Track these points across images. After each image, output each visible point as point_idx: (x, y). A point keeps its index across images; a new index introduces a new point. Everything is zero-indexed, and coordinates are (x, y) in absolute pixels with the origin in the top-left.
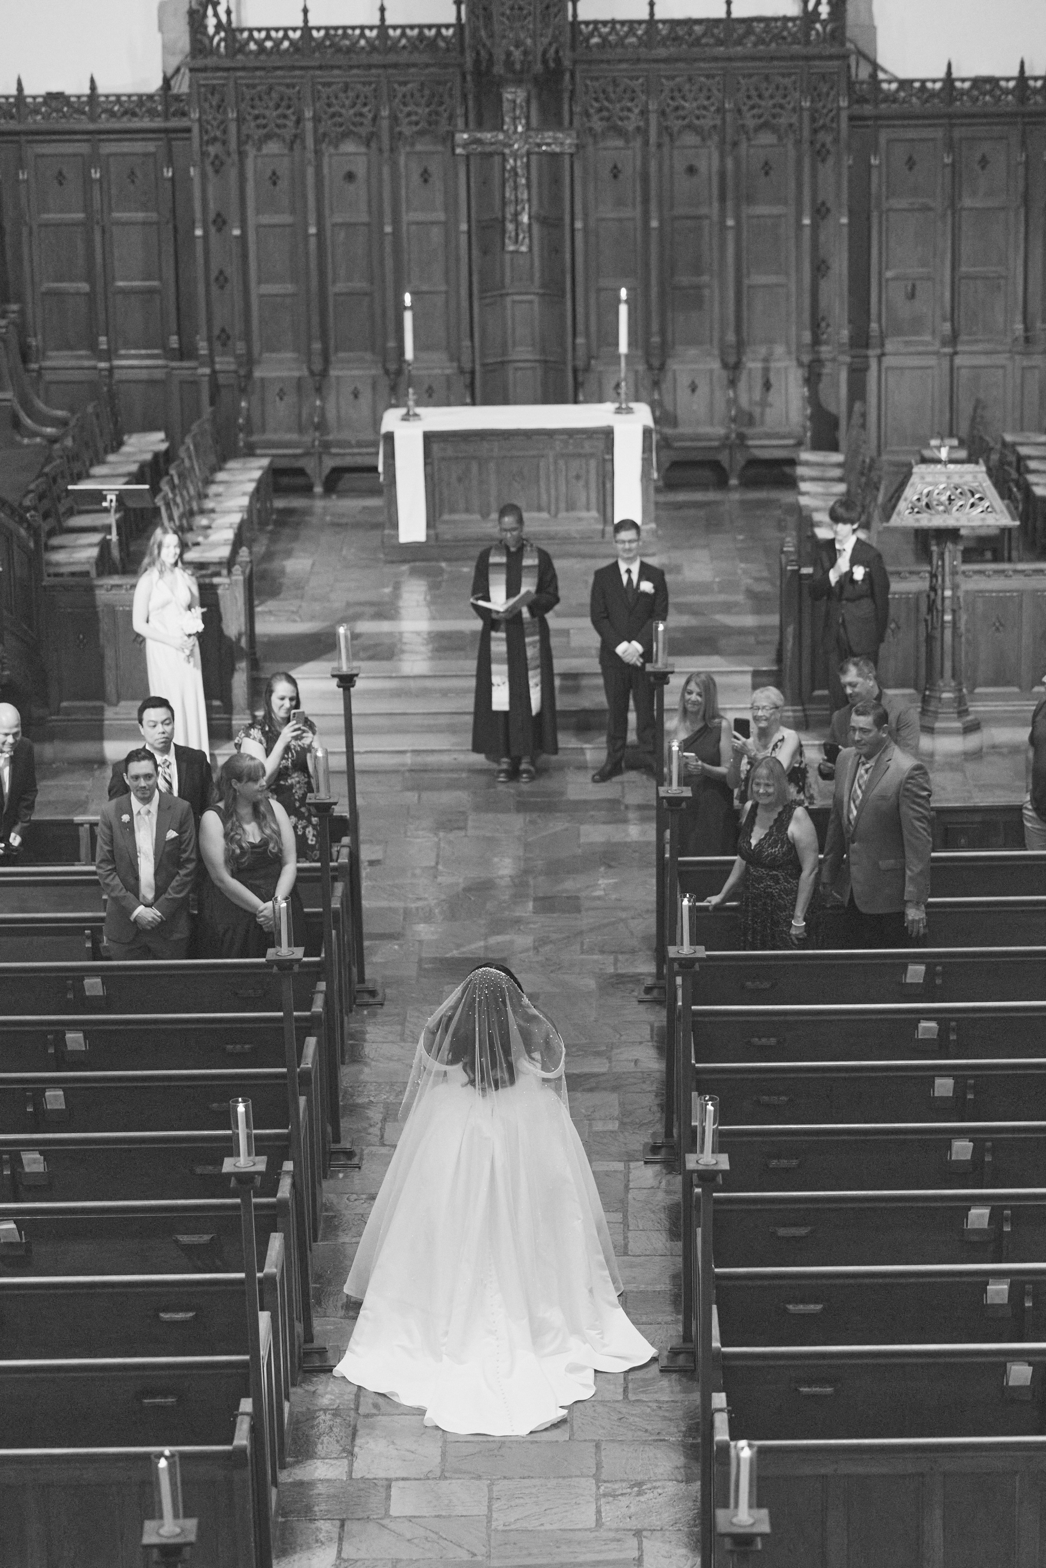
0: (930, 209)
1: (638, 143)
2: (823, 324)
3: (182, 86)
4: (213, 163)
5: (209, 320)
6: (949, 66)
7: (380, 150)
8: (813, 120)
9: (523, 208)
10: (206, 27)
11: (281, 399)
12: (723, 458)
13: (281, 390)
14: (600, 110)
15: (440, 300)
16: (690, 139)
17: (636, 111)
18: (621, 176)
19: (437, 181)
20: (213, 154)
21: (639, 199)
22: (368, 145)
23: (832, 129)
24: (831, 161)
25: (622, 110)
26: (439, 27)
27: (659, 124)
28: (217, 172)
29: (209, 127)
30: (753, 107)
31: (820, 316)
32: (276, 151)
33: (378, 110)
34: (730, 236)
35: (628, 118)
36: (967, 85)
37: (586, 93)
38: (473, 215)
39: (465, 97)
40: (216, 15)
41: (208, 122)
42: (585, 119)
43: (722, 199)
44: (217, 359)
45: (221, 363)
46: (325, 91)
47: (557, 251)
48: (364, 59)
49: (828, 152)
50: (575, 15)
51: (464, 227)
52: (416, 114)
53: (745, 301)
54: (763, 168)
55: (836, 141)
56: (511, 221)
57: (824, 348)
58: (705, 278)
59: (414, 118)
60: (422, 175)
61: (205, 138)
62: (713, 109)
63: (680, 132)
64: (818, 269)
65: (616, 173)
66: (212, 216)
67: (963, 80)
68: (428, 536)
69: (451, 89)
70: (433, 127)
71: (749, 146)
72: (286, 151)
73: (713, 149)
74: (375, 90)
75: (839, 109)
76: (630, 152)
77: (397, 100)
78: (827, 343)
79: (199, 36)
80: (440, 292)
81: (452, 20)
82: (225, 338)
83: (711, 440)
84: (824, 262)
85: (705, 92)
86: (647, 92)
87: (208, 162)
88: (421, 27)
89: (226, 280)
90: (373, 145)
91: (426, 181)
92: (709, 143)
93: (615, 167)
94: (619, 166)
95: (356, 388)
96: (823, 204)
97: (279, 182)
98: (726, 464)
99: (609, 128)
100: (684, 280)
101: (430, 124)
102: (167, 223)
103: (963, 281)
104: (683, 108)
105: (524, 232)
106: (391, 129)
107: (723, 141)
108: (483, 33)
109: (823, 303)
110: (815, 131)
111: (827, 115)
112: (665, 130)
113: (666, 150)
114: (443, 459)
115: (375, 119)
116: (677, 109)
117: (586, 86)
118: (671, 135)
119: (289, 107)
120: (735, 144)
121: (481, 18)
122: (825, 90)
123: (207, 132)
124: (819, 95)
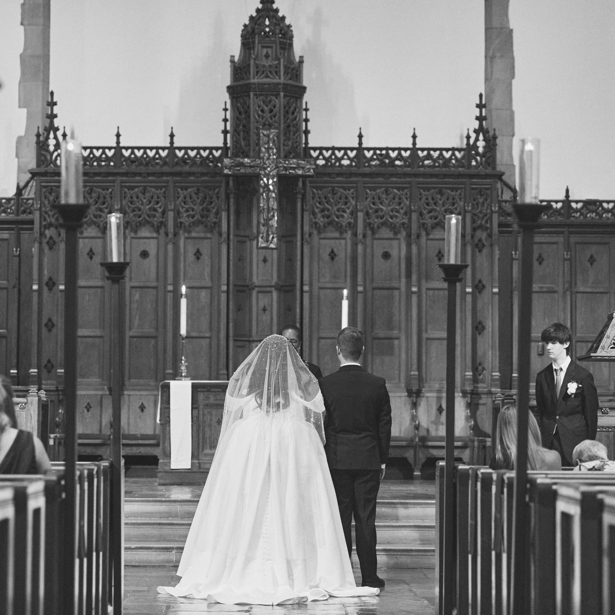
0: (555, 292)
1: (349, 235)
2: (480, 368)
3: (30, 193)
4: (48, 243)
5: (39, 352)
6: (567, 191)
7: (167, 234)
8: (474, 221)
9: (273, 216)
10: (48, 146)
11: (88, 410)
12: (409, 455)
13: (88, 404)
14: (322, 211)
15: (205, 343)
16: (385, 233)
17: (348, 211)
18: (336, 259)
19: (206, 258)
20: (48, 236)
21: (349, 274)
22: (158, 232)
23: (487, 229)
24: (485, 251)
25: (338, 210)
26: (211, 149)
27: (365, 221)
28: (51, 249)
29: (46, 216)
30: (430, 212)
31: (478, 362)
32: (93, 234)
33: (166, 206)
34: (414, 299)
35: (343, 217)
36: (580, 205)
37: (313, 198)
38: (231, 282)
39: (228, 197)
40: (56, 138)
41: (46, 213)
42: (312, 216)
43: (409, 275)
44: (43, 382)
45: (45, 385)
46: (129, 193)
47: (290, 310)
48: (157, 169)
49: (484, 245)
50: (307, 143)
51: (224, 288)
52: (193, 210)
53: (424, 350)
54: (437, 256)
55: (490, 236)
56: (263, 225)
57: (480, 385)
58: (395, 333)
59: (191, 213)
60: (195, 254)
61: (44, 223)
62: (402, 211)
63: (379, 228)
64: (477, 328)
65: (333, 255)
66: (46, 279)
67: (577, 202)
68: (192, 464)
69: (218, 193)
70: (205, 219)
71: (428, 239)
72: (100, 235)
73: (402, 239)
74: (164, 193)
75: (492, 212)
76: (343, 241)
77: (180, 199)
78: (483, 381)
79: (43, 153)
80: (206, 338)
81: (221, 145)
82: (50, 367)
83: (401, 441)
84: (480, 323)
85: (397, 200)
86: (357, 199)
87: (45, 241)
88: (198, 149)
89: (53, 325)
90: (162, 231)
91: (198, 258)
92: (399, 236)
93: (332, 252)
94: (335, 250)
95: (142, 404)
96: (480, 281)
97: (94, 257)
98: (411, 460)
99: (330, 223)
100: (381, 333)
101: (202, 216)
102: (14, 287)
103: (579, 344)
104: (382, 210)
105: (273, 233)
106: (175, 219)
107: (409, 235)
108: (243, 143)
109: (480, 353)
110: (474, 230)
111: (483, 218)
112: (368, 225)
113: (368, 240)
114: (207, 405)
115: (164, 213)
116: (376, 211)
117: (313, 193)
118: (372, 229)
119: (104, 203)
120: (418, 236)
121: (242, 133)
122: (481, 200)
123: (45, 220)
124: (477, 204)
